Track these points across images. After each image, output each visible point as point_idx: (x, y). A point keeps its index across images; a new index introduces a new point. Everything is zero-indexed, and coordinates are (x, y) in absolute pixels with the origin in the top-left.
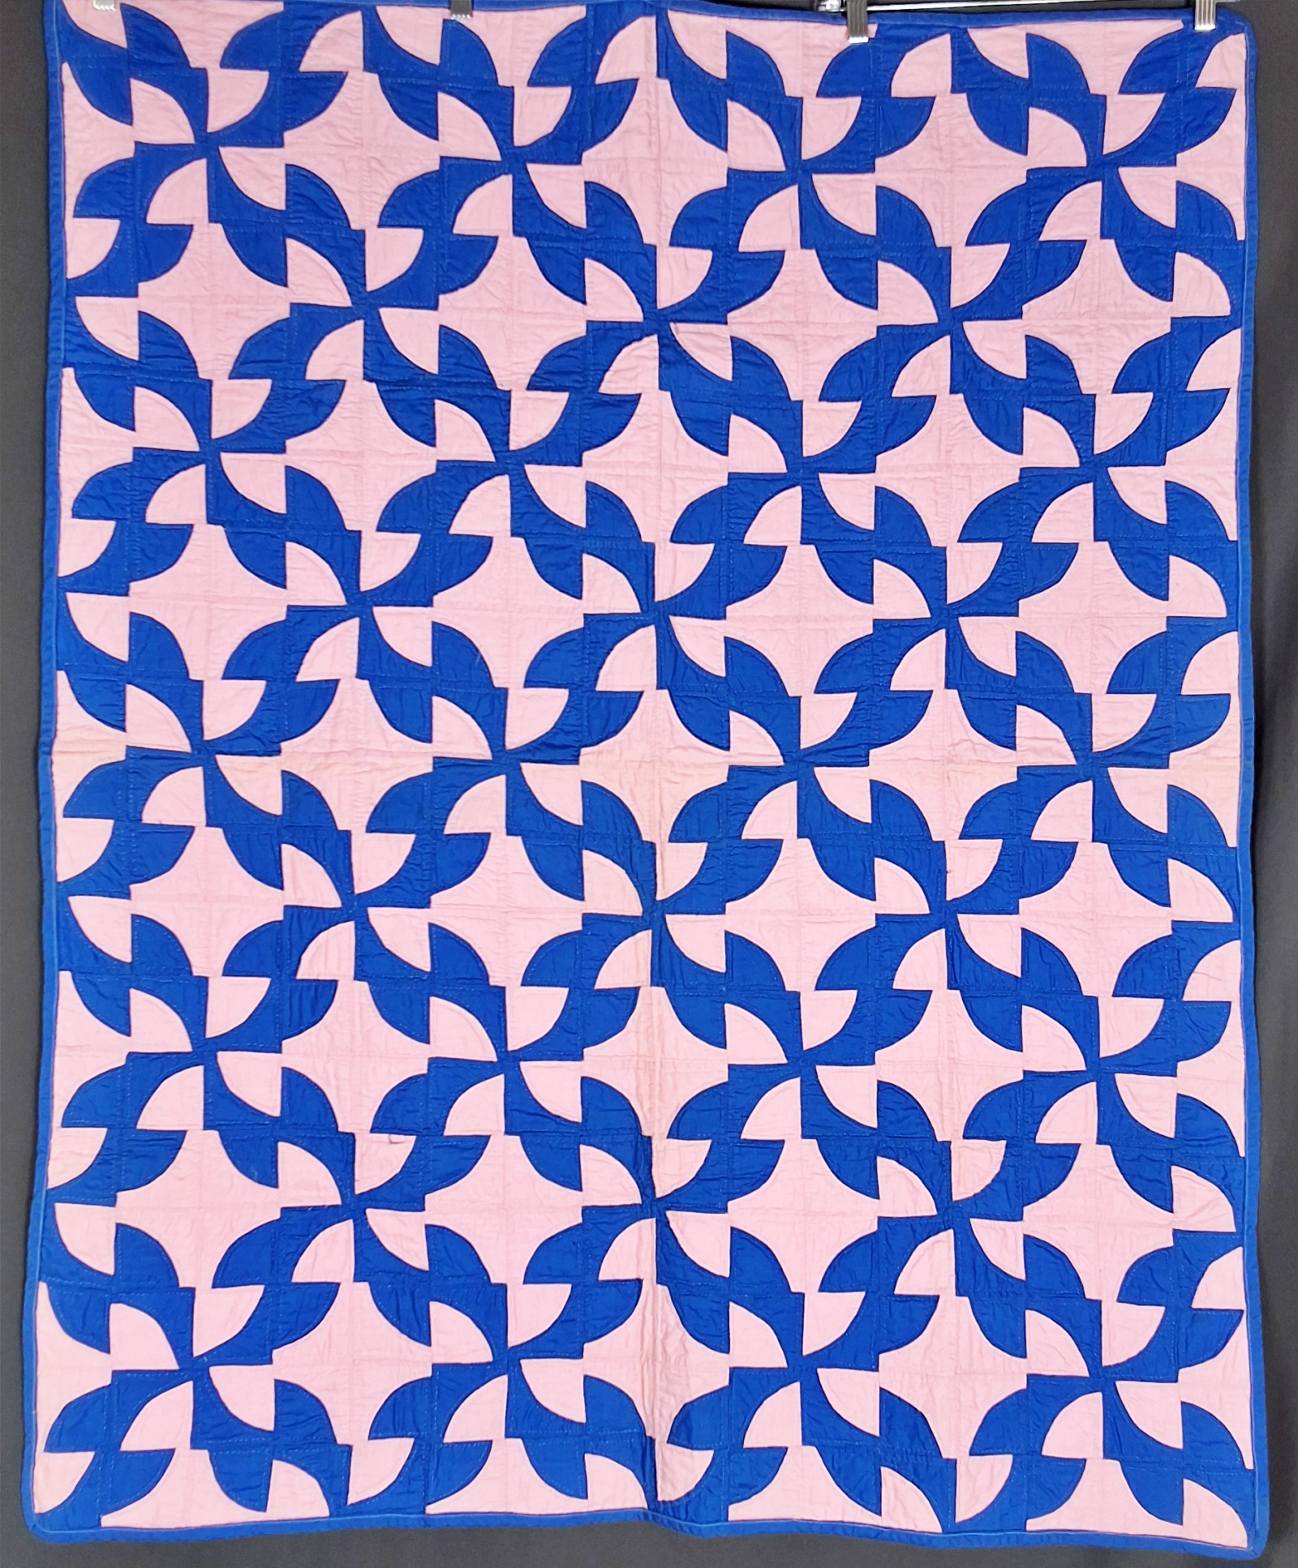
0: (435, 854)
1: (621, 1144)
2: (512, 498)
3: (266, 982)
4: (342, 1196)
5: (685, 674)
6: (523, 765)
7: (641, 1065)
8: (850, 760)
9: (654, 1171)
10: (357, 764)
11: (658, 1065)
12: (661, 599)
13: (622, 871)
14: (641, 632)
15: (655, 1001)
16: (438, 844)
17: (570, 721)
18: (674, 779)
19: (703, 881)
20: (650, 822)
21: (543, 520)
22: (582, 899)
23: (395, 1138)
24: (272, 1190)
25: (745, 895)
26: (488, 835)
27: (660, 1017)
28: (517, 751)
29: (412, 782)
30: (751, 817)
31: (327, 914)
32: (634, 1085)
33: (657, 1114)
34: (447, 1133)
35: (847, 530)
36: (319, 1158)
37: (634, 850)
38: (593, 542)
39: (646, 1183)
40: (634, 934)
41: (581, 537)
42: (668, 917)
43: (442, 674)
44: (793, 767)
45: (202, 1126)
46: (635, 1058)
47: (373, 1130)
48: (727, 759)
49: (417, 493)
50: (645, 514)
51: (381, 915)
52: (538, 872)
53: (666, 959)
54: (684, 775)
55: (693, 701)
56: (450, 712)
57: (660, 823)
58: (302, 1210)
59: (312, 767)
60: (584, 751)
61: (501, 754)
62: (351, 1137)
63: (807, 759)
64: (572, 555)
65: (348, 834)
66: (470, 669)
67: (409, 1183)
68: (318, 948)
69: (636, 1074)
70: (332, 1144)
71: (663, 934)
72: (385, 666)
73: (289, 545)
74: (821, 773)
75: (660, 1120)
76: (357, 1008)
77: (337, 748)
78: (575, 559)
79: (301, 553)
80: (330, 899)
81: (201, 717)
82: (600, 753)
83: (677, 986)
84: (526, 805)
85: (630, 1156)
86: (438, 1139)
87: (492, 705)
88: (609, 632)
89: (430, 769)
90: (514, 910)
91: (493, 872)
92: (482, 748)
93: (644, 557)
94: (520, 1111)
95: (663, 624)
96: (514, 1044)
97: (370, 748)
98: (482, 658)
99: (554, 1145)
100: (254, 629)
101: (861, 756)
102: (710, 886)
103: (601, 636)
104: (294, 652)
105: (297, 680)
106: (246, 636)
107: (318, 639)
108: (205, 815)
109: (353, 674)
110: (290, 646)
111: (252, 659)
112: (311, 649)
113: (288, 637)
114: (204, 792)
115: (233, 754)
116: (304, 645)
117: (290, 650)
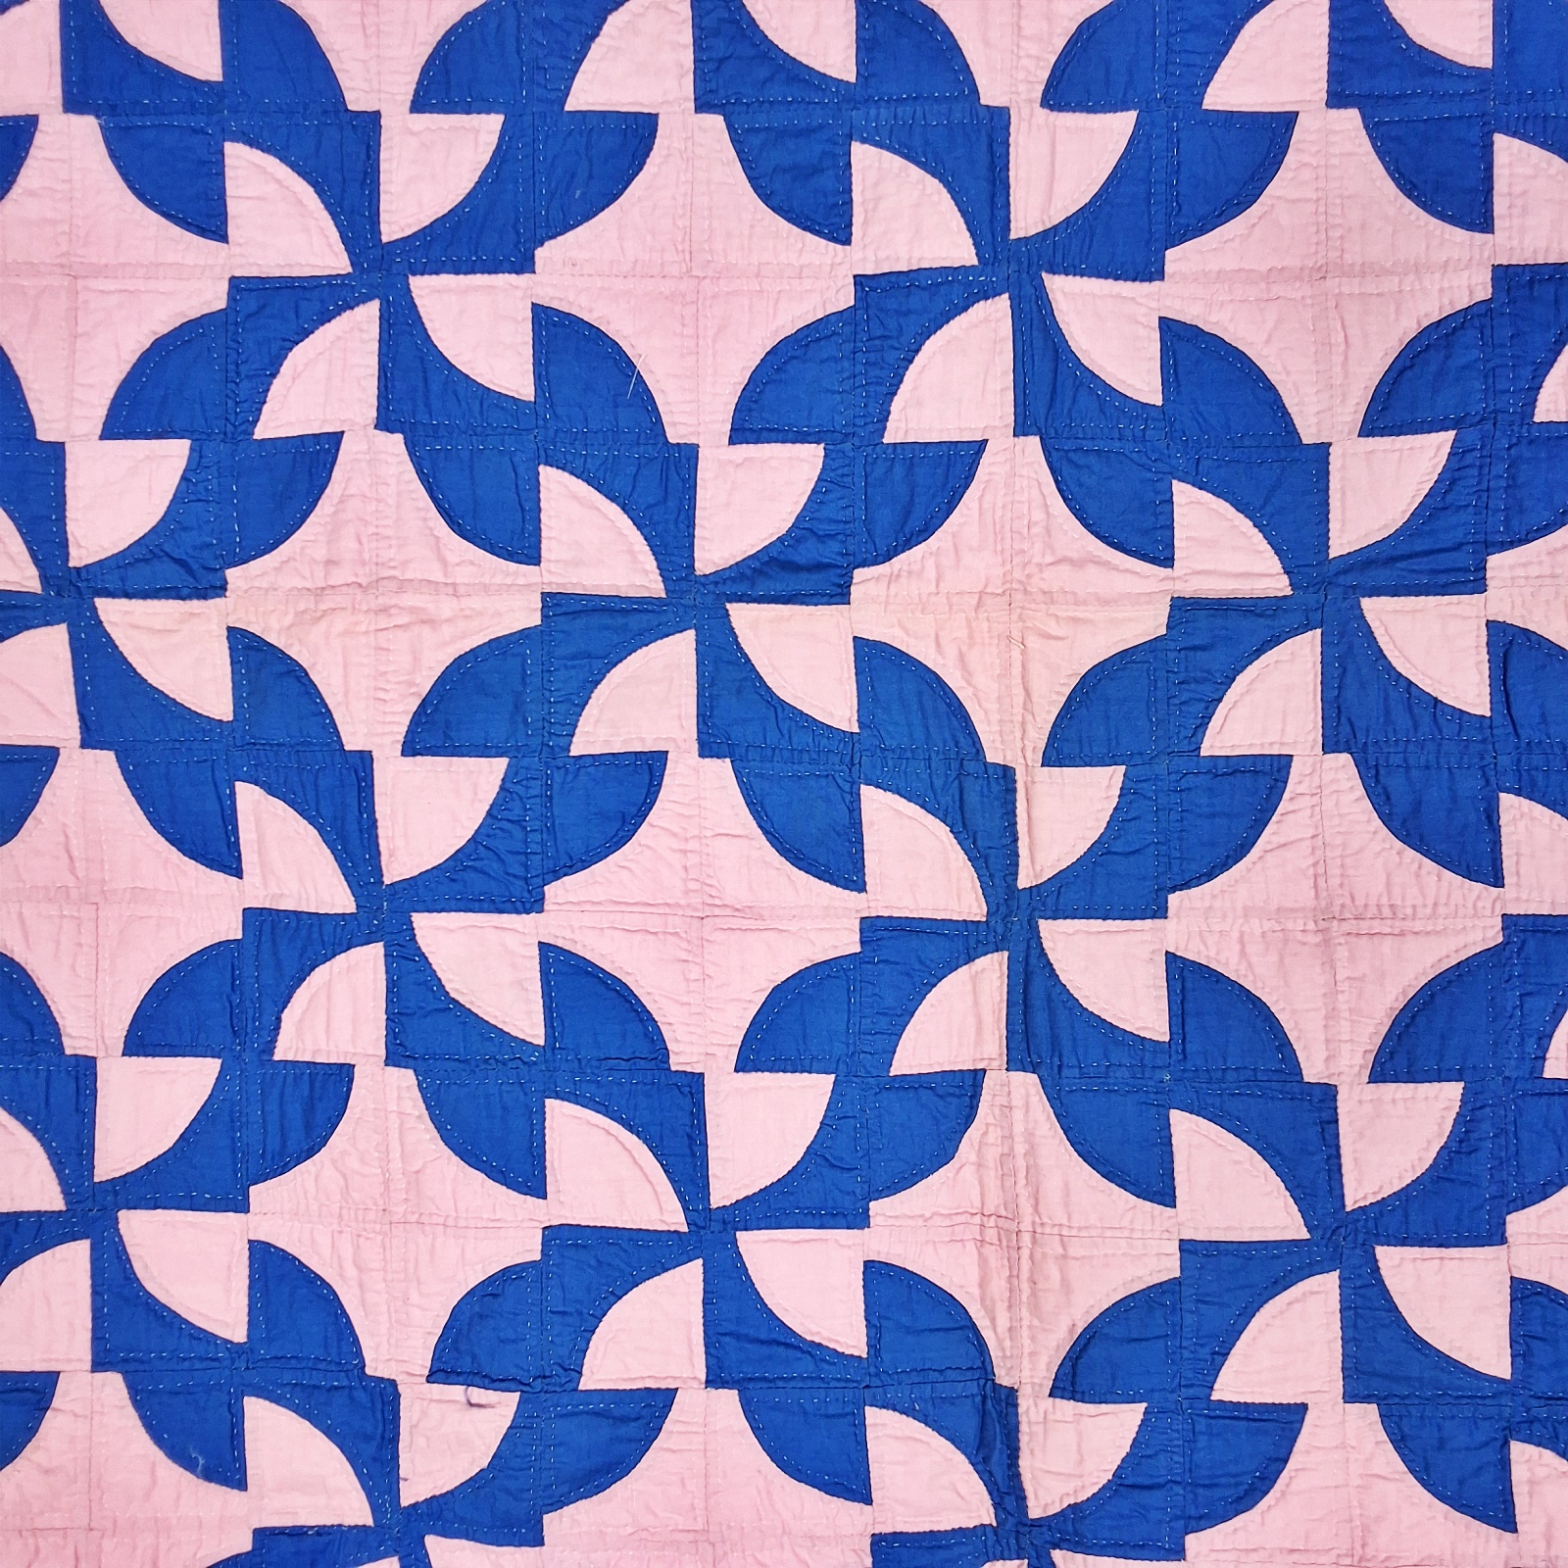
0: (550, 798)
1: (951, 1401)
2: (697, 26)
3: (211, 1067)
4: (375, 1509)
5: (1074, 401)
6: (734, 609)
7: (991, 1235)
8: (1443, 579)
9: (1024, 1463)
10: (384, 610)
11: (1026, 1239)
12: (1022, 235)
13: (942, 830)
14: (980, 309)
15: (1017, 1101)
16: (558, 777)
17: (828, 512)
18: (1054, 629)
19: (1118, 847)
20: (1001, 722)
21: (763, 72)
22: (861, 888)
23: (477, 1394)
24: (234, 1494)
25: (1210, 876)
26: (663, 756)
27: (1029, 1135)
28: (720, 577)
29: (500, 647)
30: (1222, 710)
31: (328, 928)
32: (974, 1275)
33: (1027, 1342)
34: (585, 1384)
35: (1432, 71)
36: (328, 1433)
37: (968, 783)
38: (873, 112)
39: (1006, 1489)
40: (970, 960)
41: (845, 106)
42: (1045, 927)
43: (556, 416)
44: (1312, 599)
45: (88, 1365)
46: (977, 1219)
47: (432, 1378)
48: (1168, 585)
49: (493, 25)
50: (986, 43)
51: (437, 928)
52: (766, 832)
53: (1040, 1018)
54: (1075, 620)
55: (1092, 460)
56: (575, 497)
57: (1023, 724)
58: (297, 1533)
59: (289, 619)
60: (859, 574)
61: (684, 585)
62: (390, 1390)
63: (1341, 580)
64: (828, 147)
65: (365, 759)
66: (616, 406)
67: (508, 1492)
68: (313, 996)
69: (980, 1254)
70: (352, 1398)
71: (1033, 961)
72: (436, 404)
73: (231, 148)
74: (1375, 609)
75: (1032, 1354)
76: (394, 1122)
77: (339, 576)
78: (835, 156)
79: (257, 166)
80: (334, 896)
81: (62, 519)
82: (893, 578)
83: (1066, 1072)
84: (739, 691)
85: (970, 1426)
86: (565, 1399)
87: (665, 481)
88: (909, 312)
89: (535, 620)
90: (717, 911)
91: (675, 835)
92: (646, 572)
93: (984, 140)
94: (738, 1336)
95: (1029, 290)
96: (723, 1191)
97: (409, 576)
98: (640, 379)
99: (809, 1408)
100: (165, 330)
101: (1466, 570)
102: (1132, 859)
103: (892, 324)
104: (247, 376)
105: (255, 437)
106: (148, 346)
107: (296, 349)
108: (78, 724)
109: (370, 421)
110: (237, 365)
111: (162, 393)
112: (282, 369)
113: (233, 345)
114: (74, 676)
115: (128, 596)
116: (267, 361)
117: (238, 374)
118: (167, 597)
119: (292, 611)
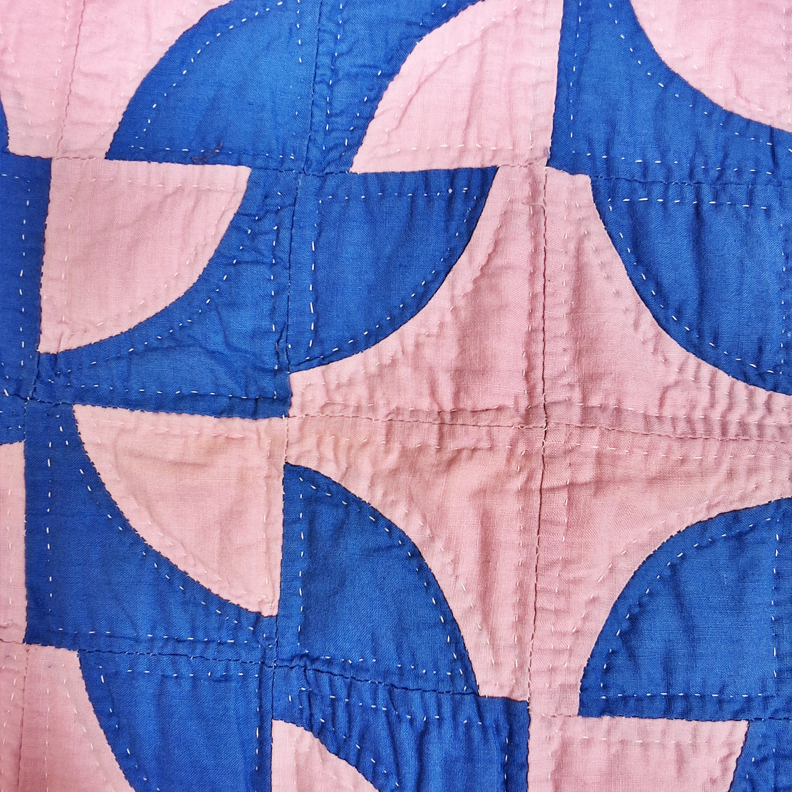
59: (391, 461)
65: (515, 713)
104: (348, 75)
105: (353, 170)
106: (196, 21)
107: (427, 38)
108: (25, 603)
109: (539, 153)
110: (334, 59)
111: (212, 93)
112: (405, 68)
113: (331, 27)
114: (27, 526)
115: (131, 404)
116: (380, 53)
117: (334, 72)
118: (193, 411)
119: (396, 447)
